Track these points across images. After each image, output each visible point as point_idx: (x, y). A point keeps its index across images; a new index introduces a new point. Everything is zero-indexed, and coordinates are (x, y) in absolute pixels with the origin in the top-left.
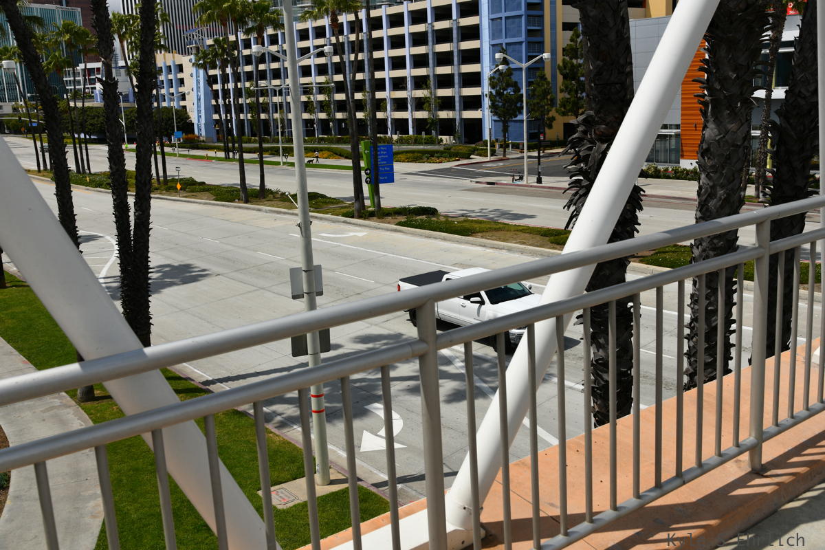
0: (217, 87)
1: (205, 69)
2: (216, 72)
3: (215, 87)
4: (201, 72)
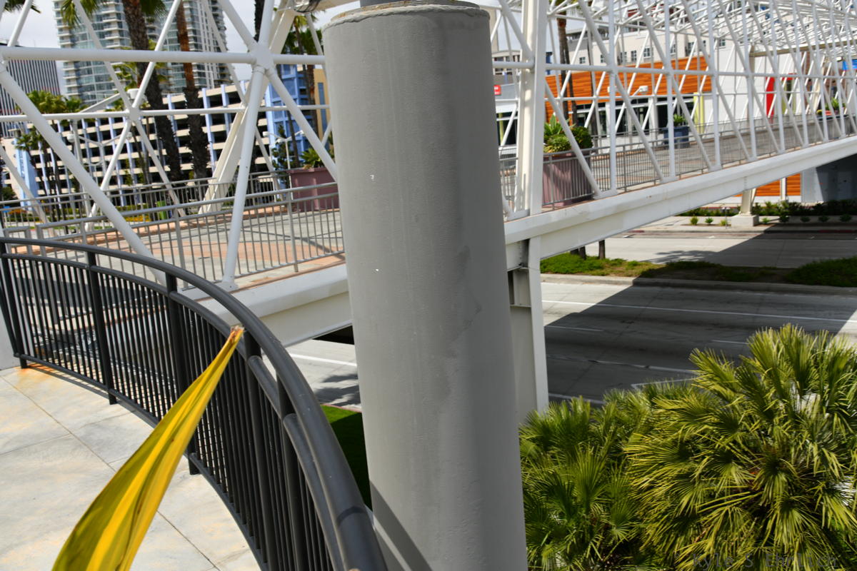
1: (28, 151)
4: (24, 153)
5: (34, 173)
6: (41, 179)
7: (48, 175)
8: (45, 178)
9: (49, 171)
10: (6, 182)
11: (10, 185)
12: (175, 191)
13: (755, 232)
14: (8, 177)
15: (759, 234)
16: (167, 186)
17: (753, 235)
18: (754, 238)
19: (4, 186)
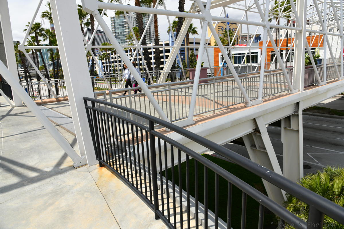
0: (105, 65)
1: (101, 60)
2: (104, 61)
3: (104, 65)
4: (100, 61)
5: (103, 67)
6: (104, 69)
7: (106, 68)
8: (105, 69)
9: (107, 66)
10: (95, 69)
11: (96, 70)
12: (151, 74)
13: (338, 97)
14: (96, 68)
15: (340, 98)
16: (148, 73)
17: (338, 98)
18: (338, 99)
19: (95, 70)
